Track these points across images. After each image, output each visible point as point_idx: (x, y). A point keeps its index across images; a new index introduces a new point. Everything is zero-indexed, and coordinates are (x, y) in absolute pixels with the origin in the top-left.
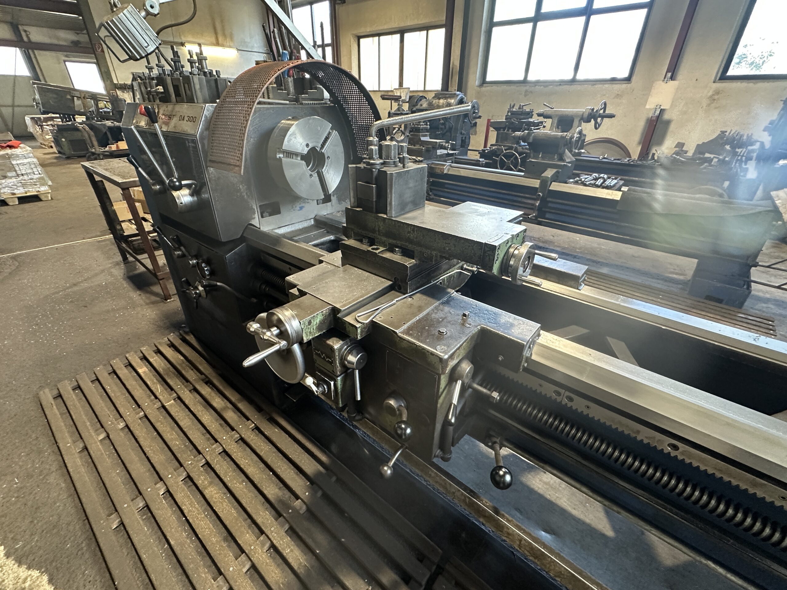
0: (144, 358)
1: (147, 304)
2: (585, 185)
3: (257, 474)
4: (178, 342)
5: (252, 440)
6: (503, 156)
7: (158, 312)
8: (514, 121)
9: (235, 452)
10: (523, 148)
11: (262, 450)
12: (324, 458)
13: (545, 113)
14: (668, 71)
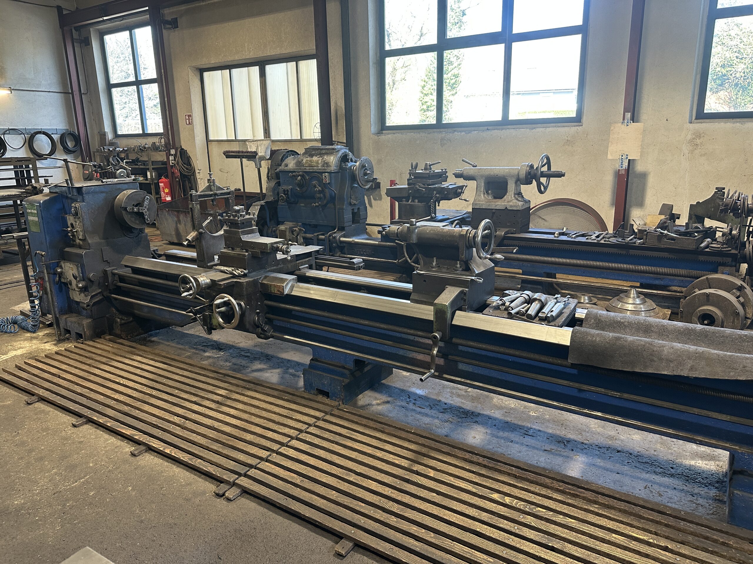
8: (419, 186)
13: (465, 173)
14: (626, 111)
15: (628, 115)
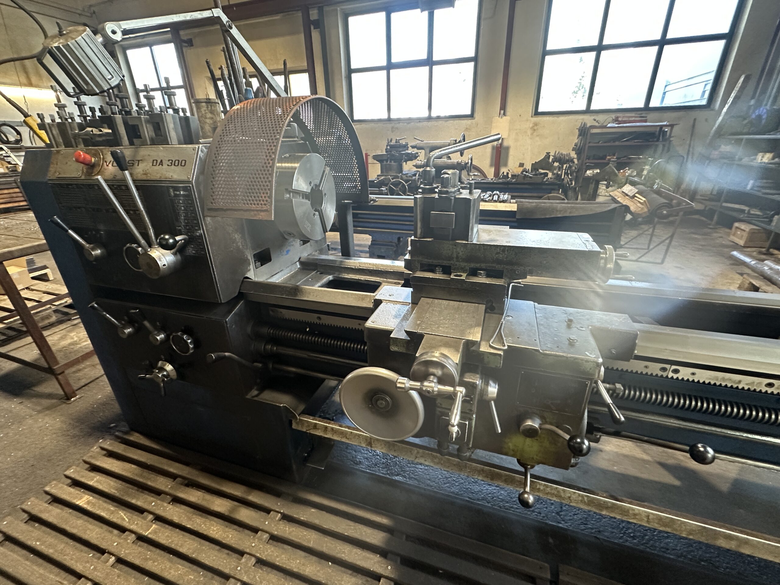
0: (76, 484)
1: (39, 412)
2: (486, 201)
3: (318, 571)
4: (120, 448)
5: (290, 533)
6: (391, 184)
7: (63, 418)
8: (394, 153)
9: (277, 556)
10: (407, 177)
11: (309, 541)
12: (384, 520)
13: (418, 145)
14: (501, 109)
15: (502, 112)
